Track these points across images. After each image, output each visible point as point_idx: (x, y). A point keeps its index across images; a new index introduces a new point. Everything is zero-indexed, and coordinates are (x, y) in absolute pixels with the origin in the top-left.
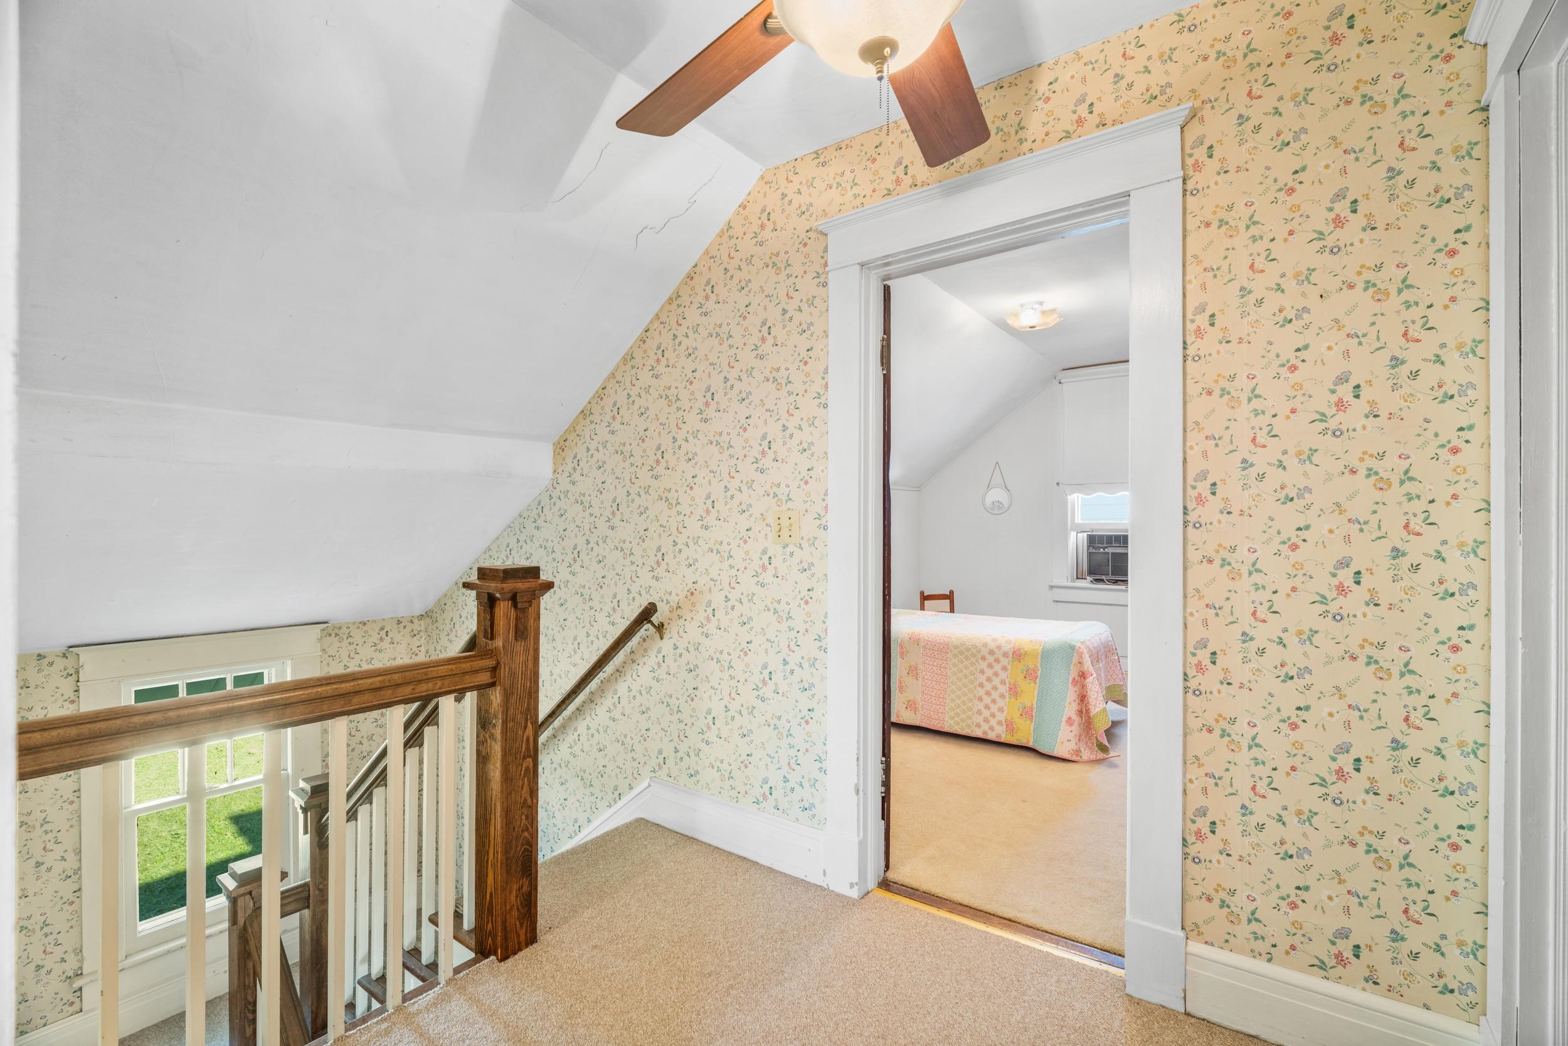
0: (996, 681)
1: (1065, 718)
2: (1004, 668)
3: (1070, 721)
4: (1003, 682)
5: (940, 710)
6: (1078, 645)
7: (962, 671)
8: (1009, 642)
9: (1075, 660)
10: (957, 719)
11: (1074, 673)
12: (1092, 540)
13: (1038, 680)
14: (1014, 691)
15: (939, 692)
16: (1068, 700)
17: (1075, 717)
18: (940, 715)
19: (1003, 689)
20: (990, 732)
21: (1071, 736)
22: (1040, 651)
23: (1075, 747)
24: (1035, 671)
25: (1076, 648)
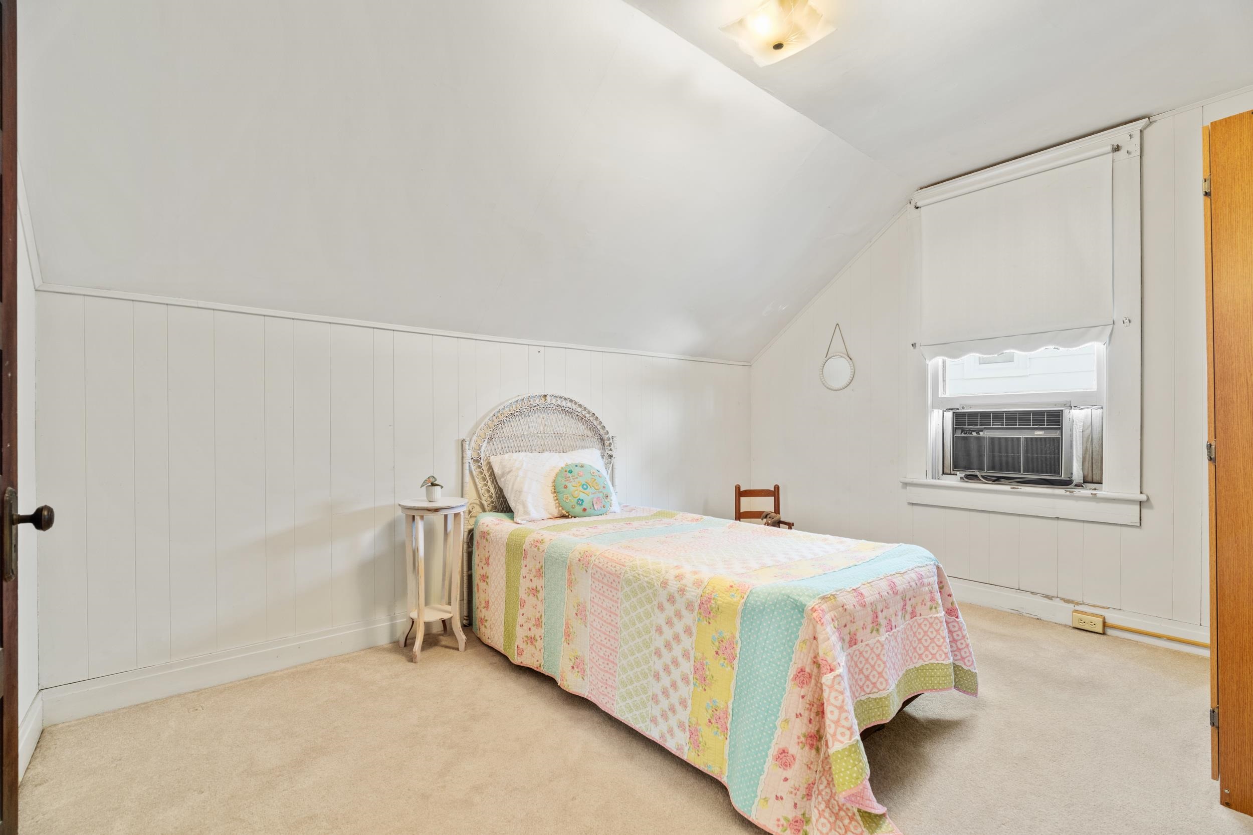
0: (677, 651)
1: (773, 752)
2: (688, 631)
3: (784, 758)
4: (686, 655)
5: (610, 682)
6: (810, 604)
7: (634, 624)
8: (698, 583)
9: (804, 633)
10: (629, 701)
11: (800, 659)
12: (962, 420)
13: (736, 662)
14: (701, 675)
15: (609, 652)
16: (782, 715)
17: (794, 749)
18: (609, 689)
19: (687, 667)
20: (668, 736)
21: (784, 789)
22: (740, 607)
23: (791, 814)
24: (732, 644)
25: (808, 608)
